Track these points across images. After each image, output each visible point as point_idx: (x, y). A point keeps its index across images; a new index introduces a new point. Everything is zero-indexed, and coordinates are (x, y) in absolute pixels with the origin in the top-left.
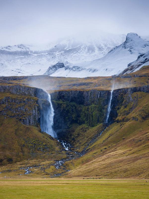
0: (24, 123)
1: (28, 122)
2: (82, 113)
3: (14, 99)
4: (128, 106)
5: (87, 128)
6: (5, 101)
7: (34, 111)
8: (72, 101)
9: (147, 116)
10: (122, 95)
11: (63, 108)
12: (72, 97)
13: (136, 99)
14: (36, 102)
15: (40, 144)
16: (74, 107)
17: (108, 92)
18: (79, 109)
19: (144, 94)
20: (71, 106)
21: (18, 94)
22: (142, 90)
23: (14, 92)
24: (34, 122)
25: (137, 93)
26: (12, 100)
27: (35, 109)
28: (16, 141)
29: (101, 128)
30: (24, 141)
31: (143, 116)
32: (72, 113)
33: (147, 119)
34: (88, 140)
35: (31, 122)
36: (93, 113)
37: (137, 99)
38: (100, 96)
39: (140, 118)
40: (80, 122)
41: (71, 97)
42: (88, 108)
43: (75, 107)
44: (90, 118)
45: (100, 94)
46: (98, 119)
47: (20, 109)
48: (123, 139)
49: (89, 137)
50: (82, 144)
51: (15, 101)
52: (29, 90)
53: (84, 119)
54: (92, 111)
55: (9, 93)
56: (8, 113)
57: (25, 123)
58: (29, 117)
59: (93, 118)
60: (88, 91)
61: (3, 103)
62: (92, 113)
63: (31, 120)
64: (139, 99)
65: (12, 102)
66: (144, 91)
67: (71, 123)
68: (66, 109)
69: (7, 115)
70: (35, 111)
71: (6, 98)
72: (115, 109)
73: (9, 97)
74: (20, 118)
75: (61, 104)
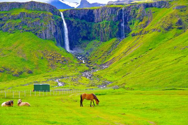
0: (40, 37)
1: (44, 36)
2: (92, 30)
3: (30, 14)
4: (143, 20)
5: (99, 43)
6: (21, 16)
8: (82, 18)
9: (169, 27)
10: (134, 11)
11: (74, 25)
12: (82, 15)
13: (149, 14)
14: (51, 17)
15: (58, 57)
18: (90, 26)
19: (156, 9)
20: (82, 23)
22: (153, 6)
23: (29, 8)
24: (50, 36)
25: (149, 8)
26: (28, 15)
27: (51, 23)
28: (34, 54)
30: (42, 54)
31: (166, 27)
32: (83, 30)
33: (170, 30)
34: (104, 54)
35: (47, 36)
36: (105, 29)
37: (151, 13)
38: (111, 13)
39: (162, 30)
40: (90, 38)
42: (99, 25)
43: (85, 24)
44: (102, 34)
45: (112, 11)
46: (110, 34)
47: (36, 24)
48: (150, 49)
49: (105, 51)
50: (98, 57)
51: (30, 16)
52: (44, 6)
53: (95, 36)
54: (104, 27)
55: (24, 9)
56: (24, 28)
58: (45, 31)
59: (105, 34)
60: (98, 9)
61: (18, 18)
63: (47, 34)
64: (152, 14)
66: (156, 7)
67: (82, 40)
68: (77, 26)
69: (23, 30)
70: (51, 26)
71: (21, 14)
72: (127, 24)
73: (24, 13)
74: (36, 32)
75: (73, 22)
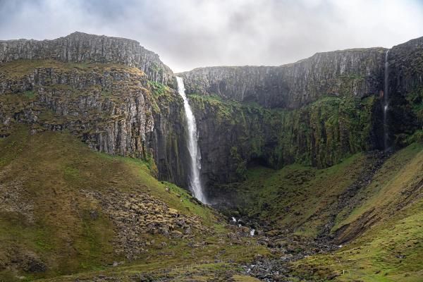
0: (98, 148)
1: (113, 145)
2: (282, 134)
3: (68, 73)
5: (306, 173)
6: (36, 81)
7: (133, 108)
8: (249, 97)
11: (223, 118)
15: (156, 213)
16: (256, 117)
17: (374, 55)
18: (273, 122)
20: (248, 112)
21: (79, 59)
23: (67, 55)
26: (60, 78)
27: (136, 101)
28: (67, 201)
29: (363, 165)
32: (250, 133)
36: (326, 123)
38: (347, 70)
40: (276, 161)
41: (244, 87)
42: (306, 113)
43: (259, 115)
44: (317, 142)
45: (348, 63)
47: (86, 104)
50: (306, 216)
51: (68, 80)
52: (117, 46)
53: (291, 151)
54: (321, 118)
55: (50, 61)
56: (45, 117)
57: (101, 148)
58: (117, 126)
59: (325, 140)
61: (28, 89)
62: (322, 123)
63: (123, 137)
65: (59, 82)
67: (248, 166)
68: (233, 123)
69: (42, 125)
70: (137, 109)
71: (38, 73)
73: (48, 71)
74: (86, 132)
75: (217, 108)
